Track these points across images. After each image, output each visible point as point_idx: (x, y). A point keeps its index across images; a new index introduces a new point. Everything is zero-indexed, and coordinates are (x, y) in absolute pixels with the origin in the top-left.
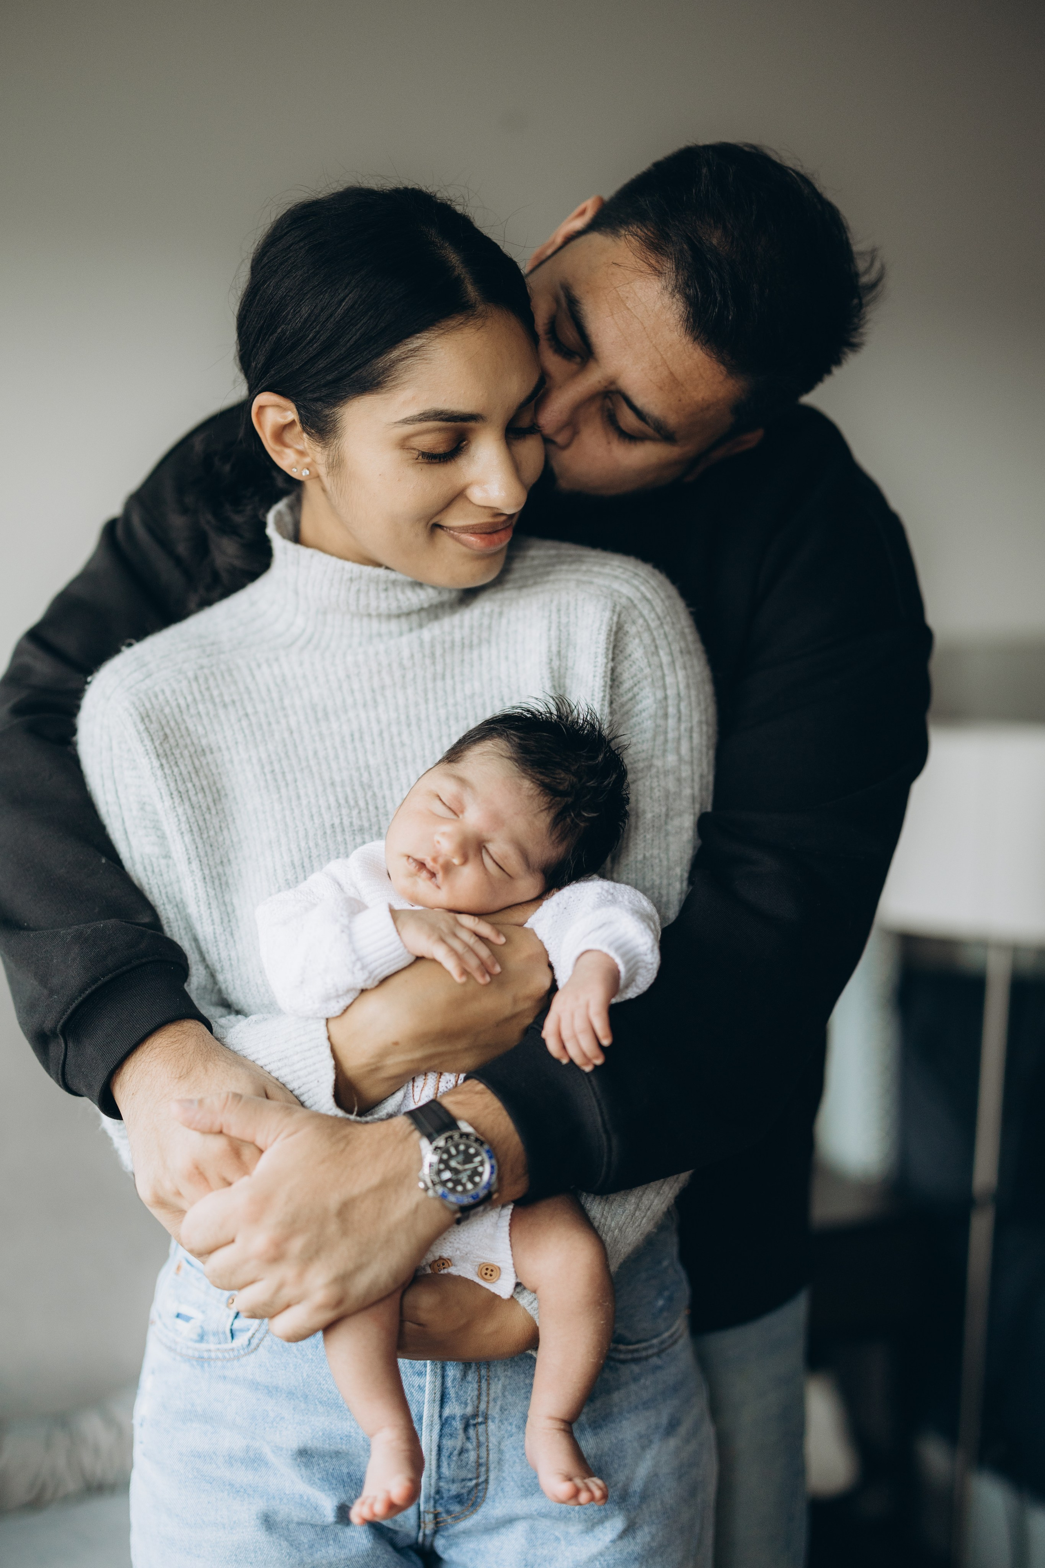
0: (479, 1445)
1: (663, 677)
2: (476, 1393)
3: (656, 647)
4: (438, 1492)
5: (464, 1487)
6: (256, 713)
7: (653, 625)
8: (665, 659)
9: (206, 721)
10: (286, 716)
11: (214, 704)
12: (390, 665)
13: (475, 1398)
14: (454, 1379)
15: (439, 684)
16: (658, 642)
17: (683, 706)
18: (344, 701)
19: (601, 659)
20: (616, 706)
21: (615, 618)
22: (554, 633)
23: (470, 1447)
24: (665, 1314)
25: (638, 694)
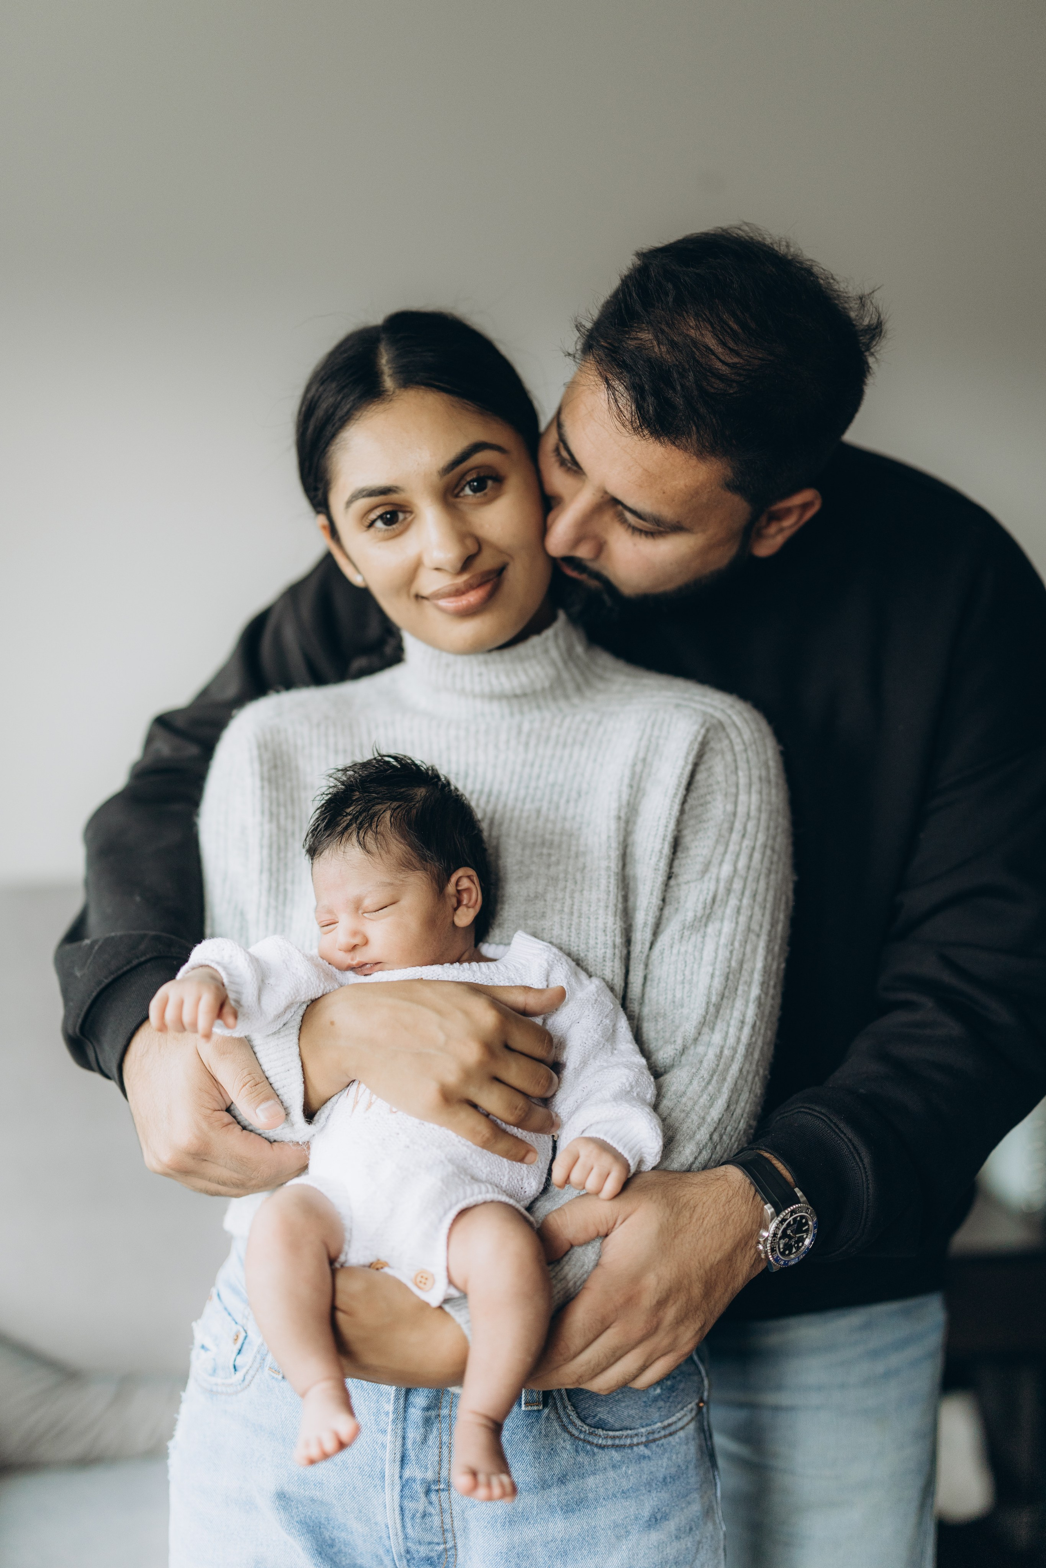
0: (442, 1511)
1: (737, 795)
2: (437, 1458)
3: (736, 768)
4: (408, 1552)
5: (432, 1550)
7: (738, 748)
8: (743, 781)
13: (436, 1464)
14: (414, 1442)
16: (739, 764)
17: (751, 826)
19: (681, 762)
20: (687, 807)
21: (703, 731)
22: (644, 743)
23: (433, 1512)
24: (661, 1403)
25: (710, 803)
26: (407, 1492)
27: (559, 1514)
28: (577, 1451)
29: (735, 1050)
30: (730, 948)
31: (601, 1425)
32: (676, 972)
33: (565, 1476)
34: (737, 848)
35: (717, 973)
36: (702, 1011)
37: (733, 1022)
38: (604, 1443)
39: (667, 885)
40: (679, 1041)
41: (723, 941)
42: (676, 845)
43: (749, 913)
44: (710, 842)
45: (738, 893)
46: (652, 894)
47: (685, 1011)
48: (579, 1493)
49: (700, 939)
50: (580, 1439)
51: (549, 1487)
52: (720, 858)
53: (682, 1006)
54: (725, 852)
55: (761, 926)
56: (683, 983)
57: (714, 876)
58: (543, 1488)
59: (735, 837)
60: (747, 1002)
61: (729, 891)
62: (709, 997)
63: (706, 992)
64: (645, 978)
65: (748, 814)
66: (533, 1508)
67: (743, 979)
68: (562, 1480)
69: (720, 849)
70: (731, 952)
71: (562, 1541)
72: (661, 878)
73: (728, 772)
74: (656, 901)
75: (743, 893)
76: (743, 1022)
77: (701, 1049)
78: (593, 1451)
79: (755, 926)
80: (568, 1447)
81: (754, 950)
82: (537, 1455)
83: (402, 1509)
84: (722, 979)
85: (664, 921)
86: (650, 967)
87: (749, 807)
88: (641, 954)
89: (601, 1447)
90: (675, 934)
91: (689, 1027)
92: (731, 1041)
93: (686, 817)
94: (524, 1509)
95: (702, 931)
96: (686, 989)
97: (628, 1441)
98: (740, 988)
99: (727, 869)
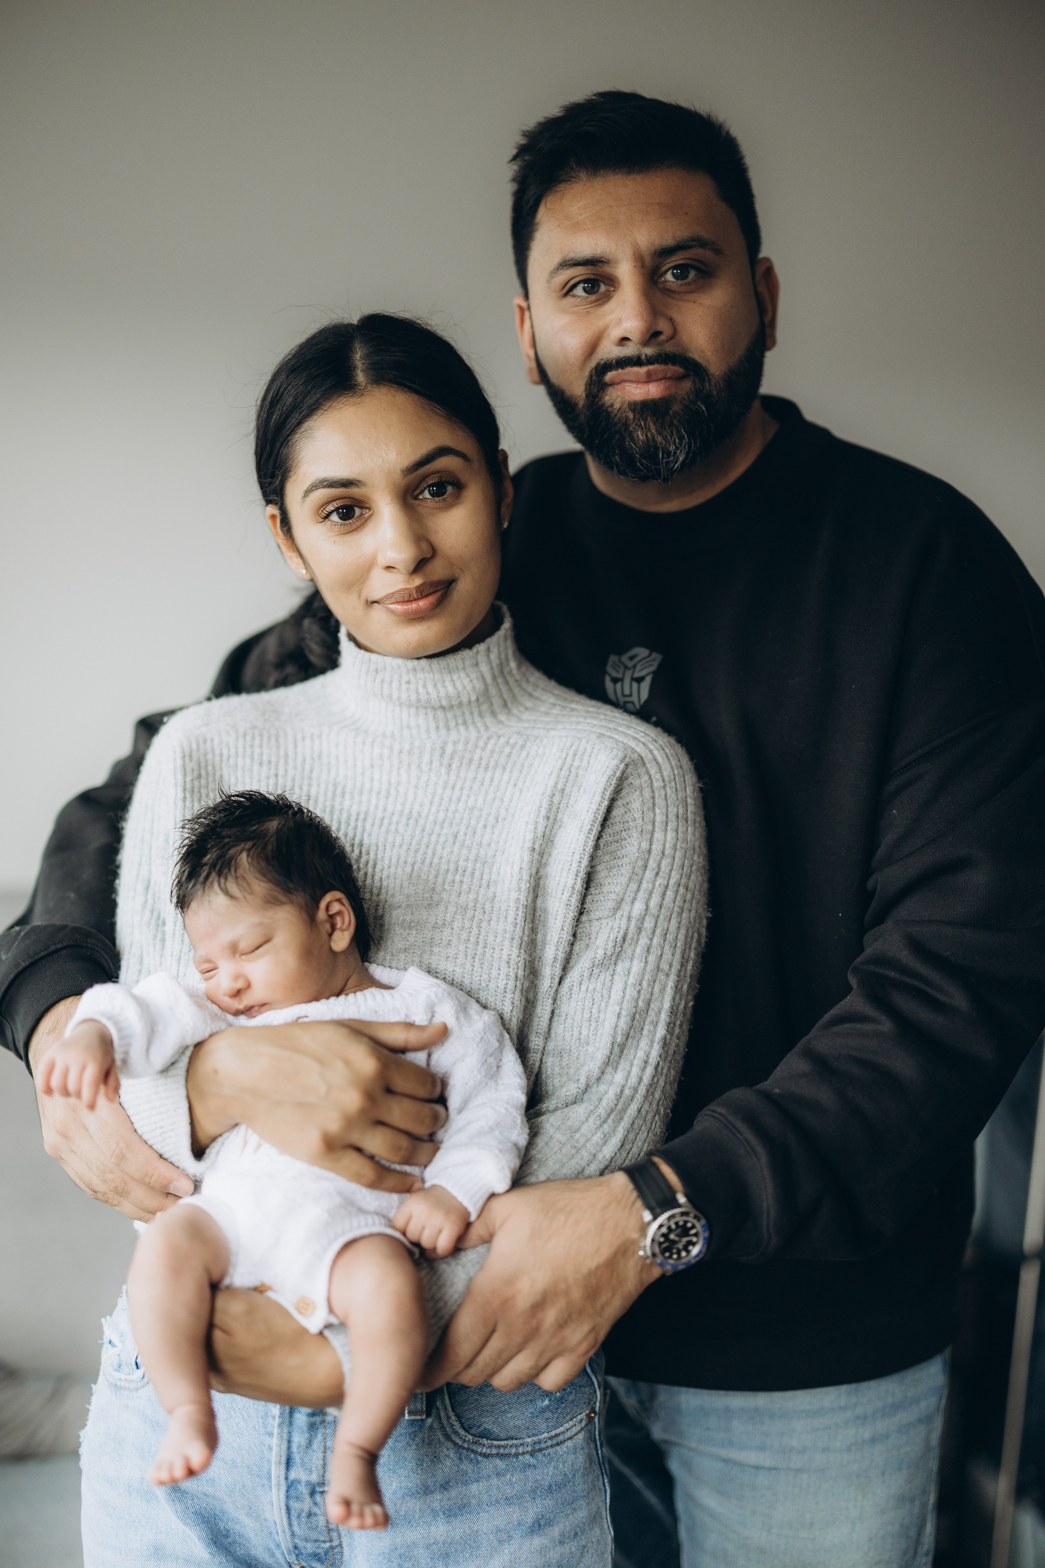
1: (652, 833)
2: (321, 1462)
3: (654, 804)
5: (317, 1548)
6: (286, 775)
7: (657, 785)
8: (659, 818)
9: (240, 773)
10: (310, 785)
11: (252, 758)
12: (409, 765)
13: (320, 1467)
14: (299, 1446)
15: (448, 792)
16: (657, 801)
17: (665, 864)
18: (363, 785)
19: (598, 798)
20: (602, 843)
21: (622, 766)
22: (564, 773)
23: (318, 1512)
24: (548, 1414)
25: (625, 839)
26: (292, 1492)
27: (441, 1517)
28: (460, 1459)
29: (636, 1090)
30: (638, 988)
31: (486, 1435)
32: (583, 1009)
33: (447, 1483)
34: (651, 886)
35: (624, 1013)
36: (606, 1052)
37: (636, 1062)
38: (488, 1451)
39: (578, 920)
40: (583, 1080)
41: (631, 980)
42: (589, 880)
43: (659, 953)
44: (624, 880)
45: (649, 932)
46: (562, 929)
47: (591, 1049)
48: (462, 1499)
49: (609, 978)
50: (464, 1448)
51: (432, 1492)
52: (633, 895)
53: (588, 1044)
54: (638, 890)
55: (671, 966)
56: (590, 1020)
57: (626, 914)
58: (426, 1493)
59: (649, 874)
60: (652, 1042)
61: (640, 930)
62: (614, 1038)
63: (612, 1032)
64: (553, 1013)
65: (663, 853)
66: (415, 1512)
67: (649, 1019)
68: (445, 1486)
69: (633, 886)
70: (639, 992)
71: (444, 1544)
72: (572, 913)
73: (645, 809)
74: (567, 936)
75: (654, 932)
76: (646, 1062)
77: (602, 1088)
78: (477, 1459)
79: (664, 966)
80: (452, 1455)
81: (663, 990)
82: (420, 1463)
83: (288, 1509)
84: (628, 1018)
85: (574, 957)
86: (558, 1002)
87: (664, 845)
88: (550, 989)
89: (486, 1456)
90: (584, 971)
91: (593, 1065)
92: (633, 1080)
93: (600, 853)
94: (406, 1512)
95: (611, 969)
96: (592, 1028)
97: (513, 1451)
98: (646, 1028)
99: (639, 907)
